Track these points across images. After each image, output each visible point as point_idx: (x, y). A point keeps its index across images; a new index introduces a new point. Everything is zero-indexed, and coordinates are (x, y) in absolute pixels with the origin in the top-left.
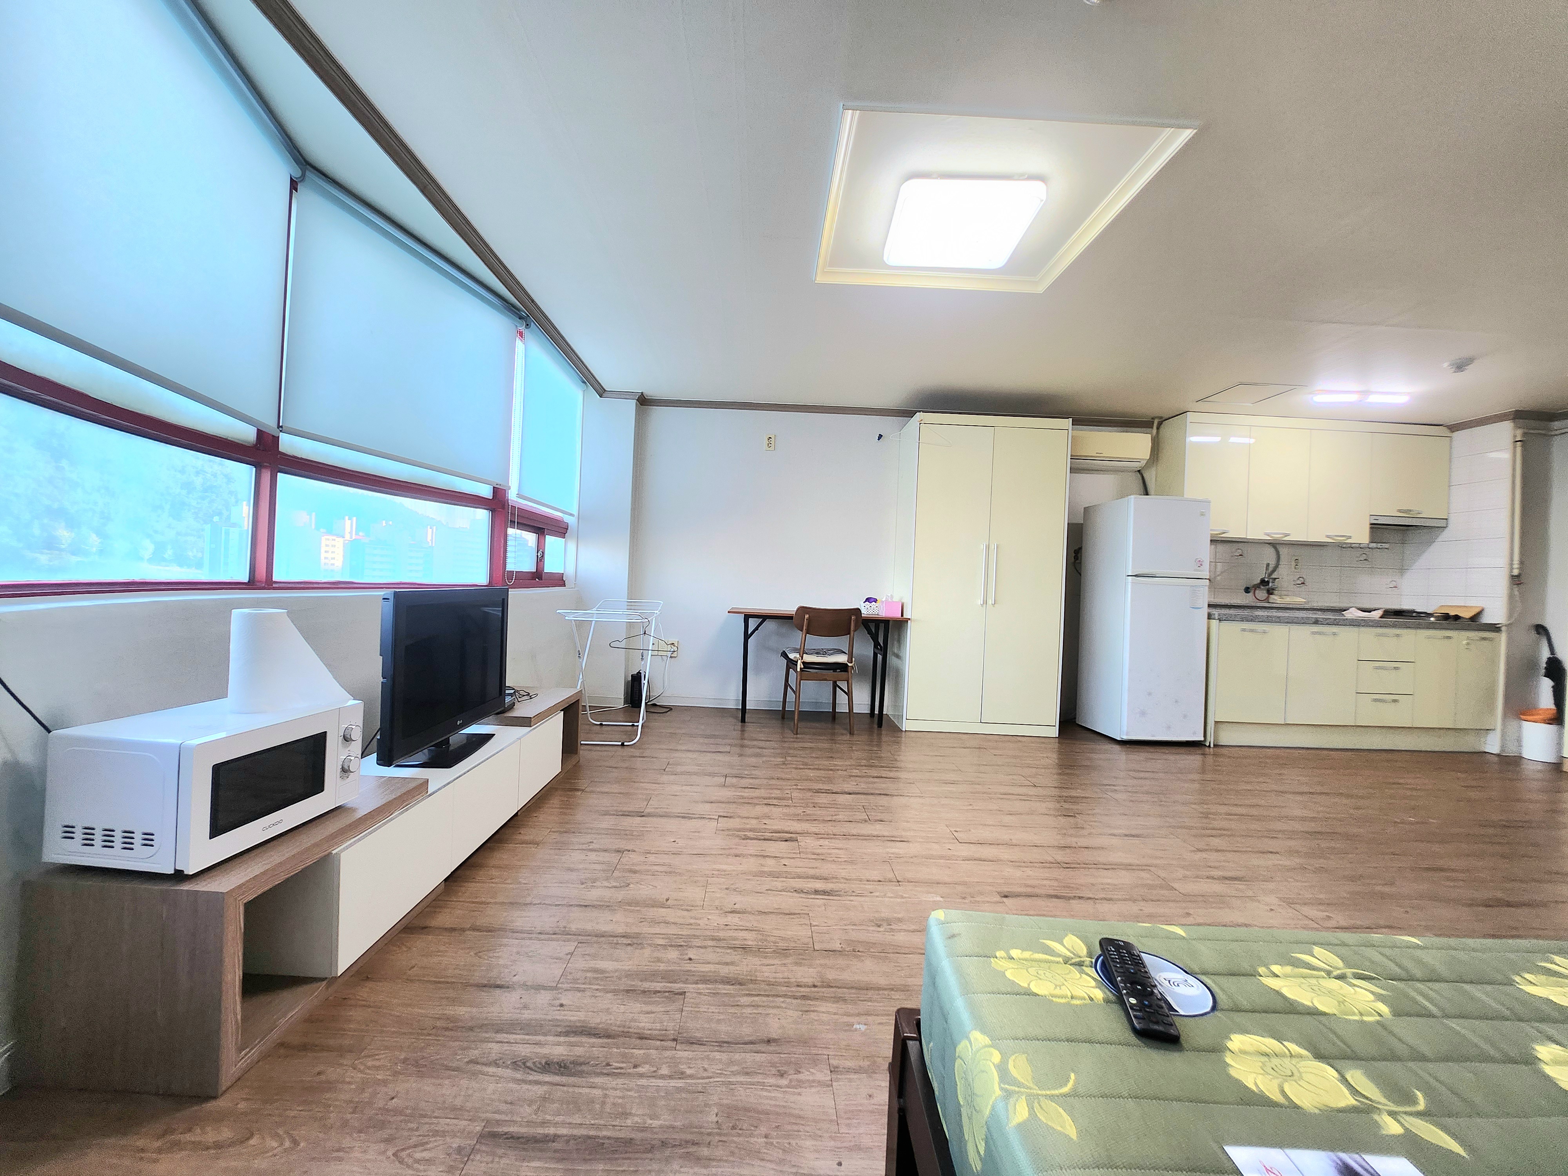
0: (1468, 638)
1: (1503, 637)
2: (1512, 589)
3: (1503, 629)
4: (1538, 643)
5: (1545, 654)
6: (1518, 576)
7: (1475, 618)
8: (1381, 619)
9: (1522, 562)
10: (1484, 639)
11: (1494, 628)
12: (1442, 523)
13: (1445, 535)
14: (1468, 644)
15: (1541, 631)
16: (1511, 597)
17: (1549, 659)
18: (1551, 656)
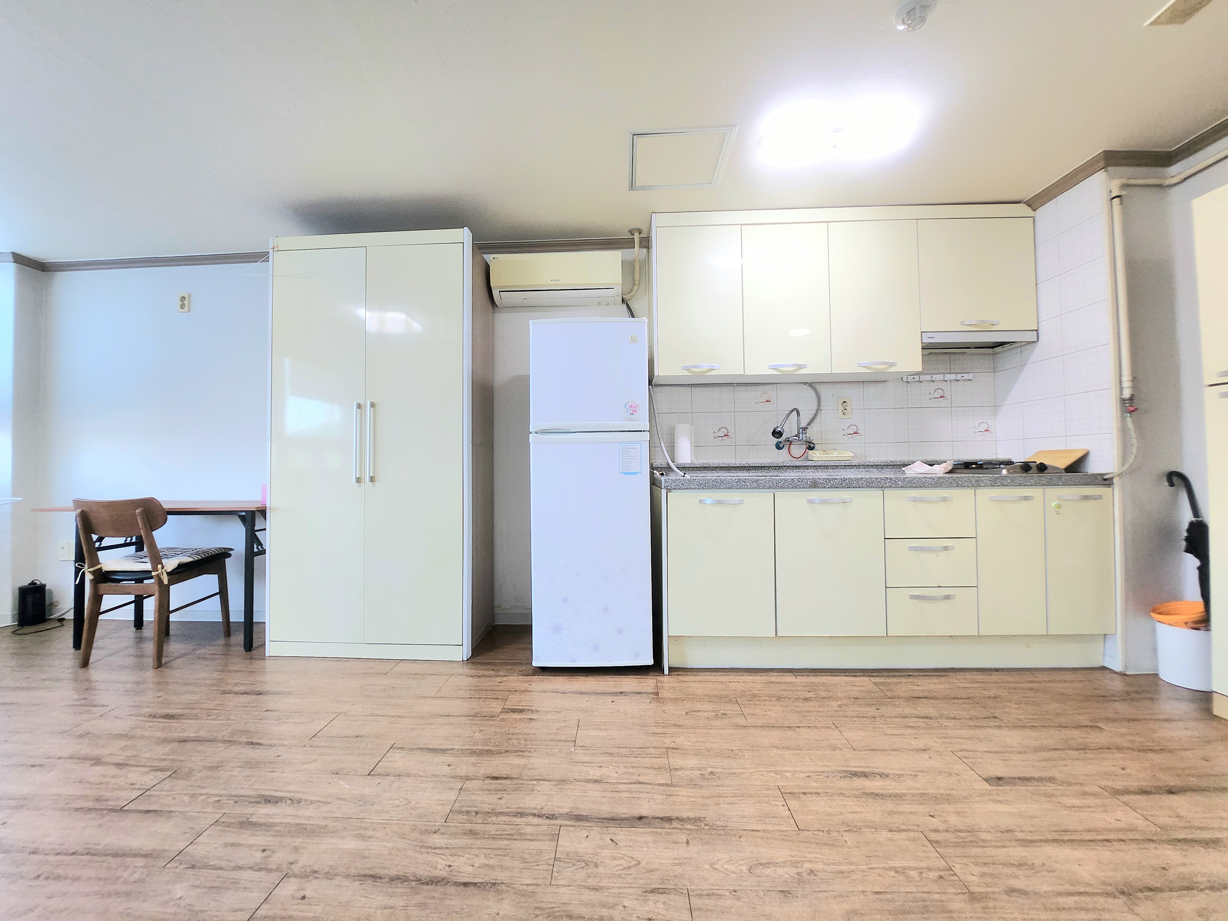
0: (1059, 498)
1: (1116, 491)
2: (1123, 419)
3: (1116, 480)
4: (1174, 502)
5: (1187, 517)
6: (1131, 399)
7: (1075, 467)
8: (946, 475)
9: (1134, 379)
10: (1086, 498)
11: (1105, 481)
12: (1032, 337)
13: (1038, 352)
14: (1059, 506)
15: (1175, 480)
16: (1124, 431)
17: (1192, 524)
18: (1194, 519)
